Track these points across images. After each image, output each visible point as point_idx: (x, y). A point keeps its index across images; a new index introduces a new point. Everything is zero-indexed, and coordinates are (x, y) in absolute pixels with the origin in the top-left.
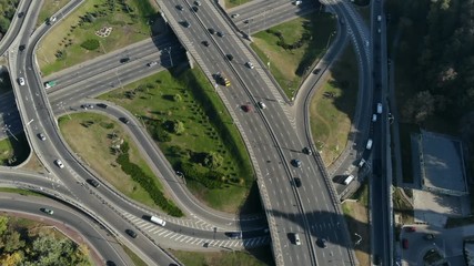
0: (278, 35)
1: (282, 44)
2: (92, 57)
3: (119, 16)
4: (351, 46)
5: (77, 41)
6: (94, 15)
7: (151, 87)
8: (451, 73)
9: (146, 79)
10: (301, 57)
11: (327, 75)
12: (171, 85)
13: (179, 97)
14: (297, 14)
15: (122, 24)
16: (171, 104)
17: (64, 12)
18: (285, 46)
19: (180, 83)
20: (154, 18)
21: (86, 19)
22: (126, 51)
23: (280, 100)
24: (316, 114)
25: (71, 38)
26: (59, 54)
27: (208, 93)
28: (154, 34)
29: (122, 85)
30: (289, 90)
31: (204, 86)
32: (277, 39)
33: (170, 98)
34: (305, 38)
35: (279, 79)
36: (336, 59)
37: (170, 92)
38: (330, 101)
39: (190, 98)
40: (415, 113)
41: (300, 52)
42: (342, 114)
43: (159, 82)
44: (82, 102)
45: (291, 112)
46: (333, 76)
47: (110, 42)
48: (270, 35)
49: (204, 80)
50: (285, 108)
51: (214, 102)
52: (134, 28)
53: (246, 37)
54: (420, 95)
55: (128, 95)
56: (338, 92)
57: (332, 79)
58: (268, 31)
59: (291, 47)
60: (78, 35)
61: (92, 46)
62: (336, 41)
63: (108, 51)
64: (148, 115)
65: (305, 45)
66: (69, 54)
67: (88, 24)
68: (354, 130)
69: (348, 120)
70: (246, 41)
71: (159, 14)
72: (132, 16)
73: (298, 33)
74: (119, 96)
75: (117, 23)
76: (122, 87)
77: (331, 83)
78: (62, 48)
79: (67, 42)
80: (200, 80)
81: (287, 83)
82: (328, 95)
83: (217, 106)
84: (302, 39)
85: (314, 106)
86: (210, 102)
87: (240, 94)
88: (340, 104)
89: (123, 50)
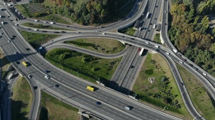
2: (142, 68)
15: (150, 88)
22: (133, 78)
25: (160, 70)
26: (154, 62)
33: (97, 69)
35: (53, 99)
47: (144, 78)
49: (87, 79)
52: (143, 90)
56: (22, 110)
57: (26, 116)
64: (99, 60)
67: (163, 79)
70: (83, 111)
78: (157, 64)
79: (158, 67)
81: (49, 99)
87: (68, 82)
89: (136, 78)
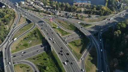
0: (75, 43)
1: (76, 45)
2: (26, 48)
3: (34, 38)
4: (94, 46)
5: (22, 44)
6: (27, 38)
7: (40, 56)
8: (122, 53)
9: (39, 54)
10: (81, 48)
11: (88, 54)
12: (46, 56)
13: (48, 59)
14: (79, 38)
15: (34, 40)
16: (46, 61)
17: (20, 37)
18: (77, 46)
19: (48, 55)
20: (43, 39)
21: (25, 39)
22: (35, 47)
23: (76, 60)
24: (86, 65)
26: (17, 48)
27: (56, 58)
28: (43, 42)
29: (32, 56)
30: (78, 58)
31: (55, 56)
32: (74, 44)
33: (45, 59)
34: (82, 44)
35: (75, 54)
36: (90, 49)
37: (45, 58)
38: (90, 61)
39: (51, 59)
40: (113, 64)
41: (81, 47)
42: (93, 65)
43: (43, 55)
44: (21, 60)
45: (79, 64)
46: (90, 54)
47: (31, 45)
48: (73, 43)
50: (77, 63)
51: (58, 61)
52: (38, 41)
53: (66, 43)
54: (114, 59)
55: (34, 59)
56: (92, 58)
57: (90, 55)
58: (72, 42)
59: (78, 46)
60: (22, 42)
61: (26, 45)
62: (90, 45)
63: (30, 47)
64: (39, 64)
65: (82, 46)
66: (19, 47)
67: (26, 40)
68: (97, 69)
69: (95, 66)
70: (66, 44)
71: (44, 38)
72: (37, 38)
73: (80, 42)
74: (32, 59)
75: (33, 40)
76: (33, 56)
77: (89, 56)
78: (18, 46)
79: (19, 44)
80: (54, 54)
82: (89, 59)
83: (58, 62)
84: (81, 44)
85: (85, 62)
86: (56, 60)
87: (65, 58)
88: (93, 62)
89: (34, 46)
